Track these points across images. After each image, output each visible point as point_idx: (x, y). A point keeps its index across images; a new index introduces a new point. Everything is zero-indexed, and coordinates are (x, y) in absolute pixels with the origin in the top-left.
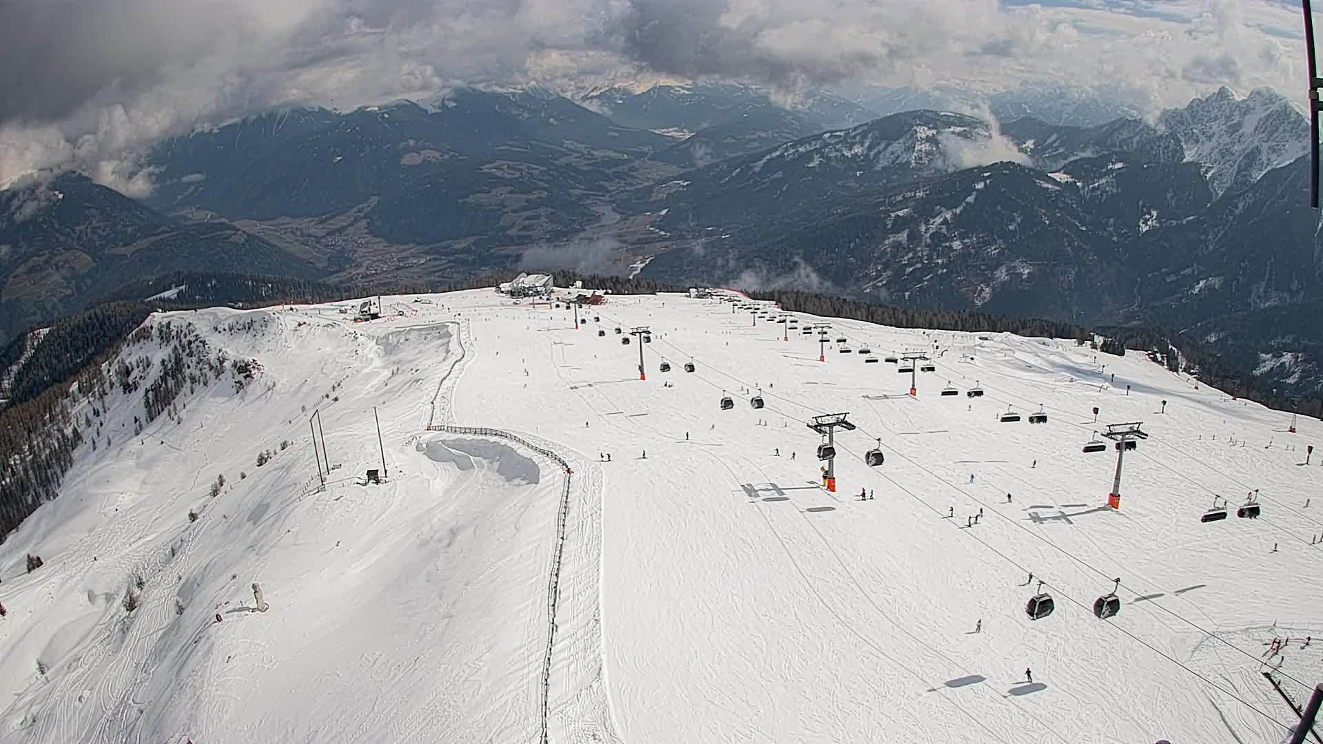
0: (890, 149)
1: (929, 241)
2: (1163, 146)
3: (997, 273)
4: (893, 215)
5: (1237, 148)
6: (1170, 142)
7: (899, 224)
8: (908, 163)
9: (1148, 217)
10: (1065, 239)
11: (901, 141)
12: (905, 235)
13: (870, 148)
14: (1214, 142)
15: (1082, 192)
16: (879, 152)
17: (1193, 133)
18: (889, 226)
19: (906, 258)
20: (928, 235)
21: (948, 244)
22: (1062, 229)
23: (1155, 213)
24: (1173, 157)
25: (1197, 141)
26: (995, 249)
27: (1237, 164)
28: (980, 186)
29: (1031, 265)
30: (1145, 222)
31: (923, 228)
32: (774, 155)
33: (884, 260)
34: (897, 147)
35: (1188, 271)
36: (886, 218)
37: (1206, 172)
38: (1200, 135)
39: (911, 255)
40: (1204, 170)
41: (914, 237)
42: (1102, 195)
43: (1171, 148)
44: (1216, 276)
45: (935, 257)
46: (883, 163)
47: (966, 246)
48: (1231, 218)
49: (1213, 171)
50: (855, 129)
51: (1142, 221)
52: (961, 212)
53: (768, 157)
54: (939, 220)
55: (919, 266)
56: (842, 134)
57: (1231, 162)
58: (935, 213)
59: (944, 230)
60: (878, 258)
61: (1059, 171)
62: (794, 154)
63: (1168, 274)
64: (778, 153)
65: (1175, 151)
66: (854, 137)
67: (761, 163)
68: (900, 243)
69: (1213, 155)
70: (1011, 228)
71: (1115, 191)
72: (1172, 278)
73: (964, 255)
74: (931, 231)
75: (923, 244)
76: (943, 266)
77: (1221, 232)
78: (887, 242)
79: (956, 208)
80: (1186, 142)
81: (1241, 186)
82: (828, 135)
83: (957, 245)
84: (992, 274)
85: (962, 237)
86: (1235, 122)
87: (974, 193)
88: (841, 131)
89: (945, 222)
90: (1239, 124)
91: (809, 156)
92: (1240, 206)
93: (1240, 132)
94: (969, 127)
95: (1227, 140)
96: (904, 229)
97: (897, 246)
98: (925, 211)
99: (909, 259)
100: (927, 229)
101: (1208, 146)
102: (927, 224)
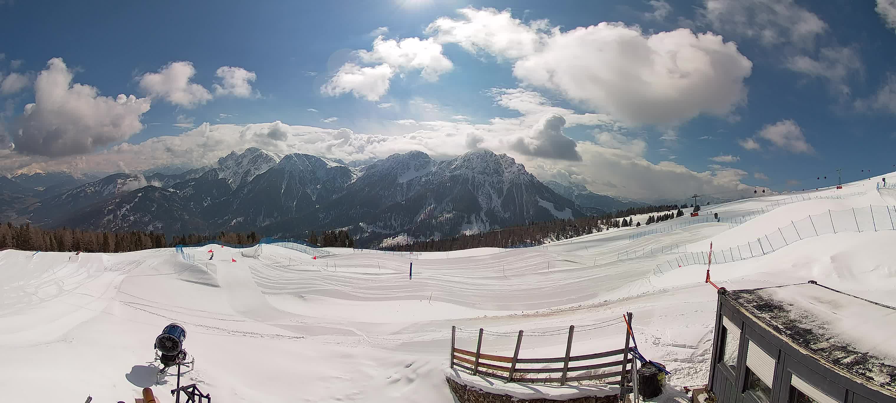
0: (108, 188)
1: (121, 217)
2: (210, 174)
3: (149, 228)
4: (107, 209)
5: (240, 171)
6: (213, 172)
7: (110, 212)
8: (115, 192)
9: (206, 200)
10: (175, 211)
11: (112, 184)
12: (112, 216)
13: (101, 188)
14: (230, 170)
15: (179, 194)
16: (105, 189)
17: (222, 168)
18: (106, 213)
19: (112, 225)
20: (121, 215)
21: (128, 218)
22: (173, 208)
23: (209, 199)
24: (215, 178)
25: (224, 171)
26: (147, 218)
27: (241, 176)
28: (140, 195)
29: (162, 223)
30: (206, 202)
31: (119, 213)
32: (69, 193)
33: (104, 227)
34: (111, 187)
35: (227, 218)
36: (104, 210)
37: (229, 181)
38: (225, 168)
39: (114, 224)
40: (227, 180)
41: (115, 216)
42: (187, 194)
43: (213, 175)
44: (240, 217)
45: (124, 224)
46: (106, 193)
47: (135, 218)
48: (242, 195)
49: (231, 180)
50: (97, 182)
51: (204, 202)
52: (133, 205)
53: (67, 193)
54: (125, 209)
55: (118, 227)
56: (92, 184)
57: (238, 176)
58: (123, 207)
59: (127, 213)
60: (102, 226)
61: (170, 188)
62: (76, 192)
63: (218, 220)
64: (71, 192)
65: (215, 175)
66: (96, 185)
67: (65, 196)
68: (110, 219)
69: (230, 175)
70: (153, 209)
71: (193, 192)
72: (221, 221)
73: (135, 222)
74: (122, 214)
75: (119, 219)
76: (127, 227)
77: (239, 201)
78: (105, 219)
79: (131, 204)
80: (219, 172)
81: (243, 184)
82: (87, 185)
83: (132, 218)
84: (147, 228)
85: (134, 215)
86: (240, 161)
87: (138, 198)
88: (92, 183)
89: (127, 210)
90: (241, 162)
91: (80, 192)
92: (246, 190)
93: (242, 165)
94: (136, 178)
95: (236, 168)
96: (112, 213)
97: (109, 220)
98: (119, 206)
99: (114, 225)
100: (120, 214)
101: (229, 171)
102: (120, 211)
